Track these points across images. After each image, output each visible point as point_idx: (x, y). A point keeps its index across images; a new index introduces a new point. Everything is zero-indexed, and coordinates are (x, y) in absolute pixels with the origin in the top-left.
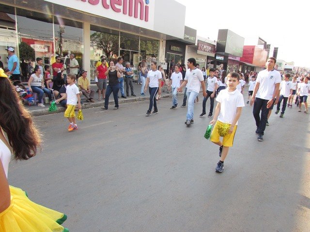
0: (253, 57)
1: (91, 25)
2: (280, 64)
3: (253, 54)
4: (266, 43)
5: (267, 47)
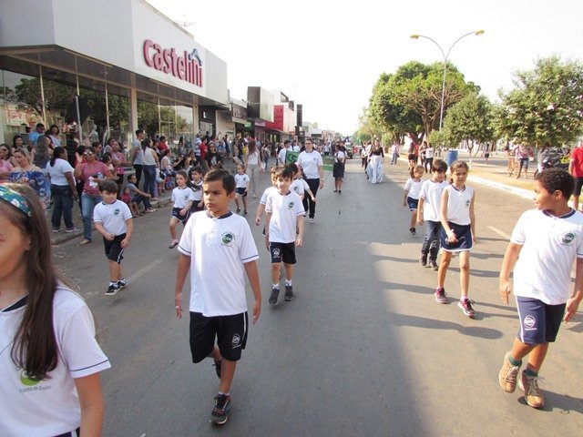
0: (282, 121)
1: (137, 92)
2: (307, 128)
3: (282, 117)
4: (287, 98)
5: (291, 105)
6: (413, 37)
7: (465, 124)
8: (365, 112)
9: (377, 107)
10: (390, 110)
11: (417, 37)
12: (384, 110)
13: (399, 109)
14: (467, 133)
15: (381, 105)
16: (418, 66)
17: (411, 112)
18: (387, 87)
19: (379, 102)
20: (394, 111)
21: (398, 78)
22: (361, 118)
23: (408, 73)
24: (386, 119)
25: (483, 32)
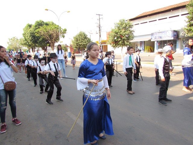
6: (46, 10)
7: (81, 42)
8: (10, 40)
9: (29, 37)
10: (34, 38)
11: (47, 10)
12: (32, 38)
13: (38, 38)
14: (82, 45)
15: (30, 36)
16: (43, 22)
17: (43, 39)
18: (32, 29)
19: (29, 35)
20: (36, 38)
21: (36, 26)
22: (8, 43)
23: (40, 24)
24: (32, 42)
25: (69, 12)
